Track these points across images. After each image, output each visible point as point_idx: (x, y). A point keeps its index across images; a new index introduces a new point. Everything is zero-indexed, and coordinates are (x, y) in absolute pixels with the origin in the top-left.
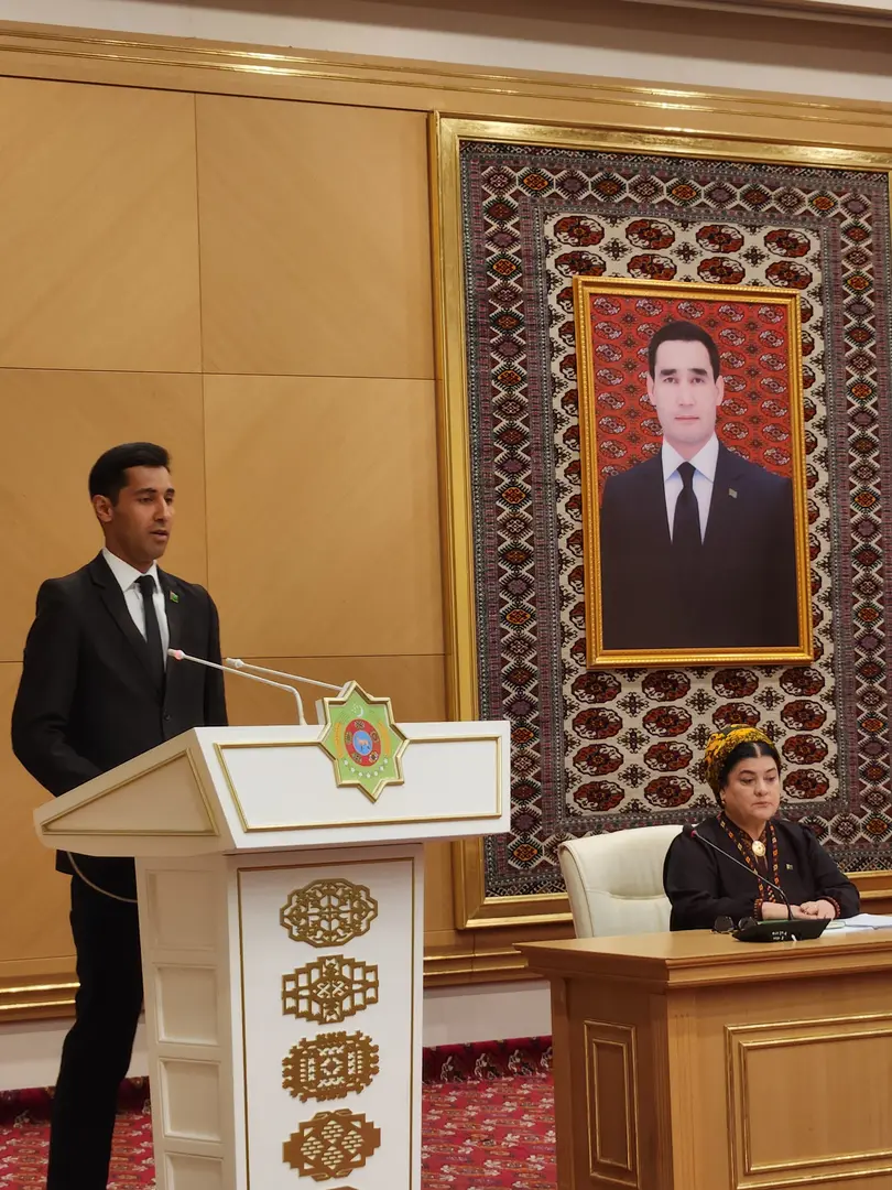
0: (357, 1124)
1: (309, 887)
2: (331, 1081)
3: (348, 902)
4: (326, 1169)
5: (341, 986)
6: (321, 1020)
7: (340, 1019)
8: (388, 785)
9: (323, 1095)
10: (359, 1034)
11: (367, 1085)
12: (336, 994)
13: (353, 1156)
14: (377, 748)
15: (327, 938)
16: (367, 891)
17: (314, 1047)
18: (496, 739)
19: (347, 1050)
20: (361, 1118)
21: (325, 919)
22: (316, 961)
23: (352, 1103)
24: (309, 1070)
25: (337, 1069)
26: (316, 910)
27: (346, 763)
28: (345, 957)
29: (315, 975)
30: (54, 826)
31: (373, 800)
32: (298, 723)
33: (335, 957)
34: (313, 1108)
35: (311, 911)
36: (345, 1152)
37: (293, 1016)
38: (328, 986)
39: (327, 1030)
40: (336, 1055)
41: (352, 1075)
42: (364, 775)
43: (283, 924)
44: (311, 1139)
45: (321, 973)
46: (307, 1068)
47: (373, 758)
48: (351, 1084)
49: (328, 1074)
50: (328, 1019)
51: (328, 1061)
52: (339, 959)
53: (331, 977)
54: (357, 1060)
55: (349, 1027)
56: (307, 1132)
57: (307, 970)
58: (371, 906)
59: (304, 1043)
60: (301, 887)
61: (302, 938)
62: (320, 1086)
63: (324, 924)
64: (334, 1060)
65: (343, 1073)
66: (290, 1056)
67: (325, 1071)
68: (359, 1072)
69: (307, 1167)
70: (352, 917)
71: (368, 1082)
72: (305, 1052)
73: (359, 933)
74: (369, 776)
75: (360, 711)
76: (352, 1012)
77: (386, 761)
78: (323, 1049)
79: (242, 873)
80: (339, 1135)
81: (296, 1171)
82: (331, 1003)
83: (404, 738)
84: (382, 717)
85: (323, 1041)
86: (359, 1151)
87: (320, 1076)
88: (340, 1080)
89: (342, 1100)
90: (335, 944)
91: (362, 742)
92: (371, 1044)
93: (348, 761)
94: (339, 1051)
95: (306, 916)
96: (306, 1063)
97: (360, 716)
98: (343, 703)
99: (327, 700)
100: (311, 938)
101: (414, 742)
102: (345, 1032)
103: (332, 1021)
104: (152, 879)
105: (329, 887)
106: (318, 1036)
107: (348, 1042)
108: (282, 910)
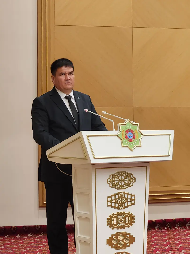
0: (128, 236)
1: (115, 174)
2: (121, 224)
3: (127, 178)
4: (119, 247)
5: (124, 200)
6: (118, 208)
7: (124, 208)
8: (136, 147)
9: (118, 228)
10: (129, 213)
11: (131, 226)
12: (123, 202)
13: (127, 244)
14: (134, 137)
15: (120, 187)
16: (133, 175)
17: (116, 215)
18: (169, 135)
19: (126, 217)
20: (129, 234)
21: (120, 182)
22: (117, 193)
23: (127, 230)
24: (115, 221)
25: (123, 221)
26: (118, 180)
27: (125, 141)
28: (126, 192)
29: (117, 197)
30: (50, 155)
31: (132, 151)
32: (113, 130)
33: (123, 192)
34: (115, 231)
35: (116, 180)
36: (125, 243)
37: (110, 207)
38: (121, 200)
39: (120, 211)
40: (122, 218)
41: (127, 223)
42: (130, 144)
43: (108, 183)
44: (115, 239)
45: (119, 196)
46: (114, 221)
47: (133, 139)
48: (127, 225)
49: (120, 222)
50: (120, 208)
51: (120, 219)
52: (124, 193)
53: (121, 197)
54: (128, 219)
55: (126, 210)
56: (113, 237)
57: (115, 195)
58: (134, 179)
59: (113, 214)
60: (114, 174)
61: (113, 187)
62: (118, 225)
63: (120, 183)
64: (122, 219)
65: (124, 222)
66: (109, 217)
67: (119, 222)
68: (129, 222)
69: (113, 246)
70: (128, 182)
71: (132, 225)
72: (113, 217)
73: (130, 186)
74: (131, 144)
75: (130, 127)
76: (127, 207)
77: (137, 140)
78: (119, 216)
79: (96, 170)
80: (123, 238)
81: (110, 247)
82: (121, 204)
83: (142, 134)
84: (136, 129)
85: (118, 214)
86: (128, 243)
87: (118, 223)
88: (123, 224)
89: (124, 229)
90: (123, 189)
91: (130, 135)
92: (133, 215)
93: (125, 140)
94: (123, 217)
95: (114, 181)
96: (114, 219)
97: (130, 128)
98: (125, 125)
99: (120, 124)
100: (116, 187)
101: (144, 135)
102: (125, 212)
103: (121, 209)
104: (75, 170)
105: (122, 174)
106: (117, 213)
107: (126, 214)
108: (108, 180)
